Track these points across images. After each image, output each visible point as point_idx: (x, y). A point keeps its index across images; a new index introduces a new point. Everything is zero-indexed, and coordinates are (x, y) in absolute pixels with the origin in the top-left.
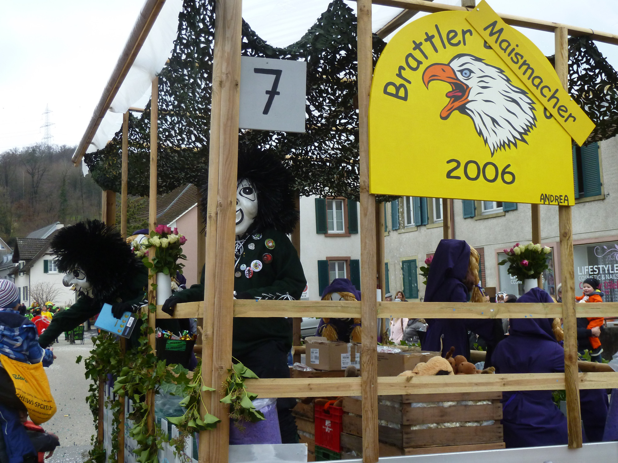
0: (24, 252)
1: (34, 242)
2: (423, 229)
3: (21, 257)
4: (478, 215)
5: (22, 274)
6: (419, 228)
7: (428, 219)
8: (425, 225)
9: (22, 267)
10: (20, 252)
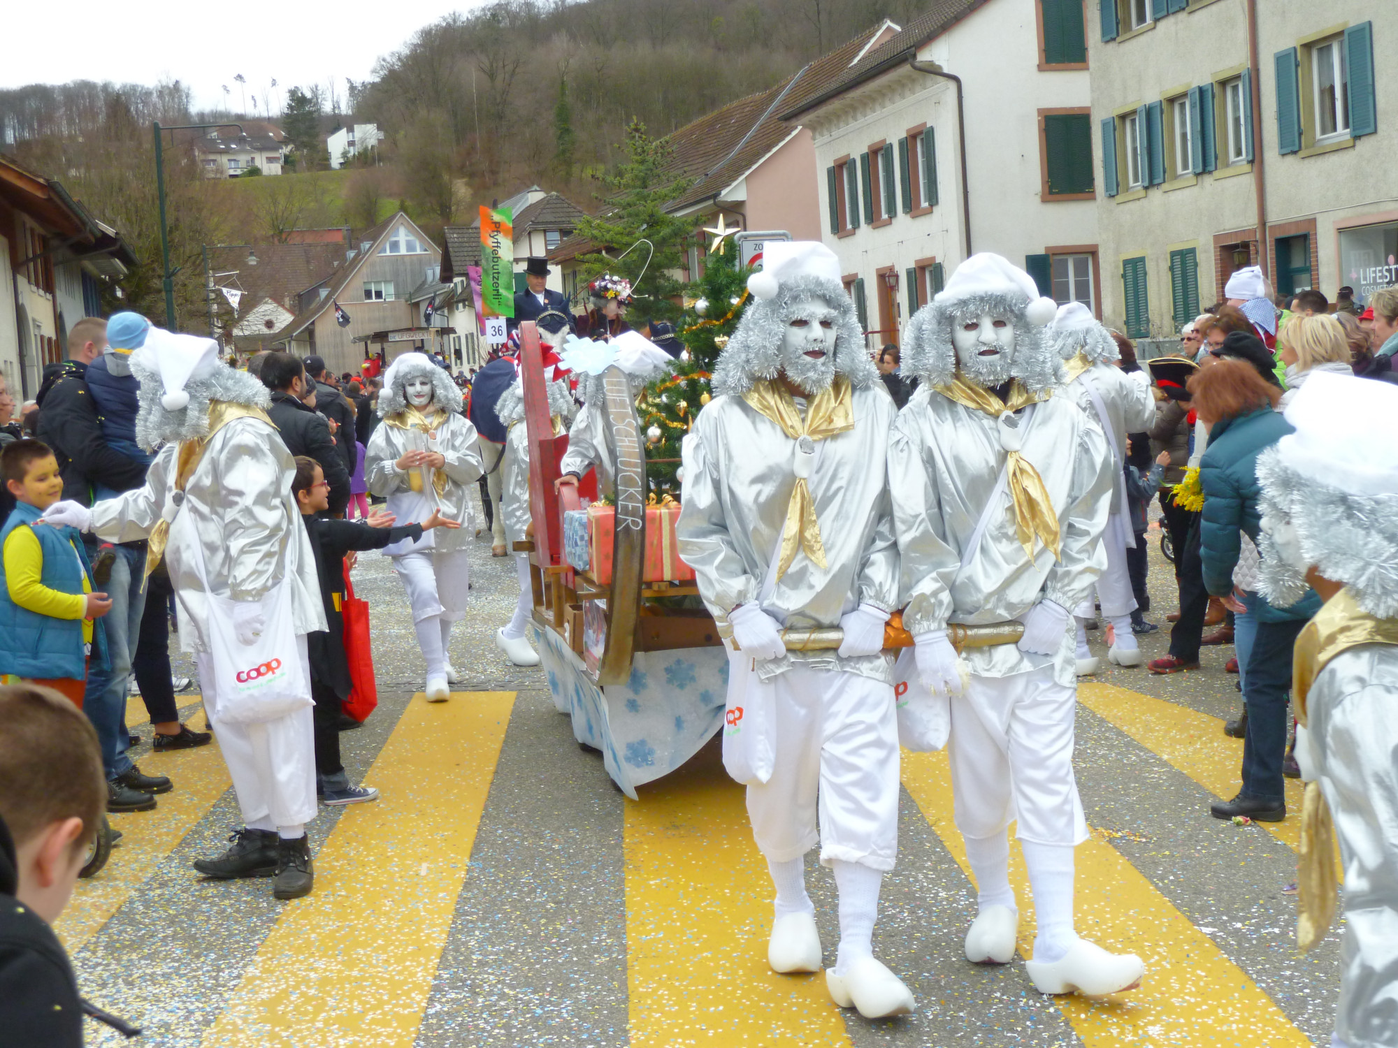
0: (463, 259)
2: (1208, 180)
3: (456, 269)
4: (1307, 148)
5: (461, 305)
6: (1200, 178)
7: (1216, 158)
8: (1210, 172)
9: (459, 290)
10: (452, 259)
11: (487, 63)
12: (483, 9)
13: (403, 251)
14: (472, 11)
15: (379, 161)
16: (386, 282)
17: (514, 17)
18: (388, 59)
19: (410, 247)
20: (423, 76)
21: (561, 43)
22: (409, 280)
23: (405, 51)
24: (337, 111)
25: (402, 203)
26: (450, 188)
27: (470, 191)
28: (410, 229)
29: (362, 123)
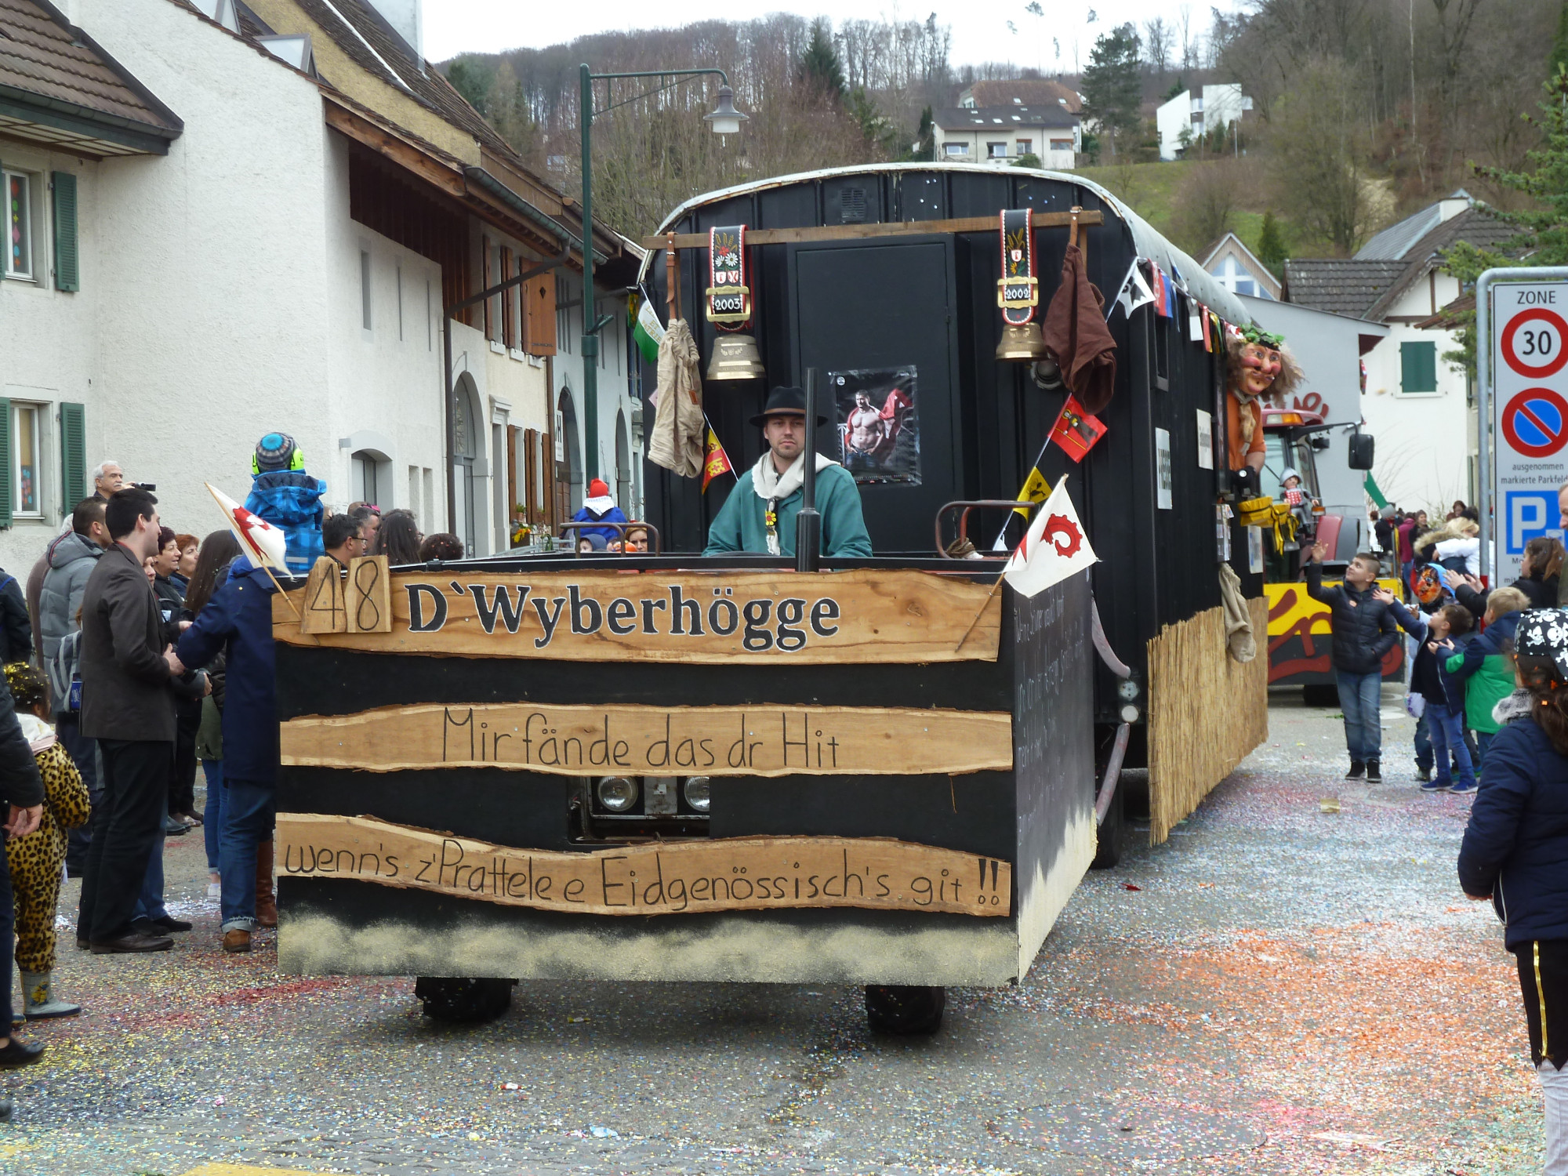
1: (1351, 275)
15: (1241, 145)
19: (1243, 292)
24: (1191, 64)
25: (1269, 218)
26: (1355, 195)
27: (1391, 200)
28: (1244, 261)
29: (1217, 82)
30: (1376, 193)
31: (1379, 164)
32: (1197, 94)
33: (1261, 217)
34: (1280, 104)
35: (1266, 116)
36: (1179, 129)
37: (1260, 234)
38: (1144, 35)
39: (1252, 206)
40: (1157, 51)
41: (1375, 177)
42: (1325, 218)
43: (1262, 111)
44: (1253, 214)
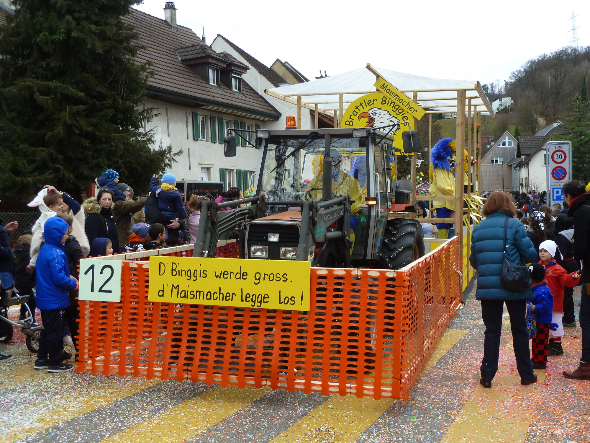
0: (525, 149)
1: (534, 139)
3: (522, 153)
5: (524, 166)
9: (523, 160)
10: (521, 148)
11: (554, 73)
12: (556, 52)
13: (507, 145)
14: (551, 53)
15: (511, 111)
16: (500, 157)
17: (568, 55)
18: (516, 73)
19: (510, 143)
20: (529, 79)
21: (585, 64)
22: (509, 156)
23: (522, 70)
24: (500, 93)
25: (517, 127)
26: (536, 121)
27: (545, 122)
28: (510, 137)
29: (505, 97)
30: (541, 121)
31: (542, 114)
32: (501, 100)
33: (515, 126)
34: (519, 102)
35: (516, 104)
36: (497, 107)
37: (515, 130)
38: (489, 87)
39: (513, 124)
40: (492, 90)
41: (541, 117)
42: (530, 126)
43: (515, 103)
44: (513, 126)
